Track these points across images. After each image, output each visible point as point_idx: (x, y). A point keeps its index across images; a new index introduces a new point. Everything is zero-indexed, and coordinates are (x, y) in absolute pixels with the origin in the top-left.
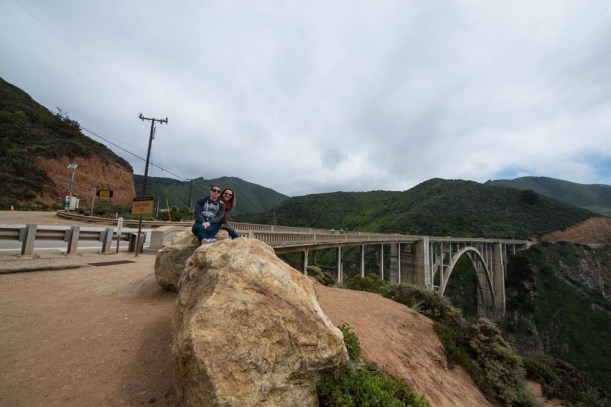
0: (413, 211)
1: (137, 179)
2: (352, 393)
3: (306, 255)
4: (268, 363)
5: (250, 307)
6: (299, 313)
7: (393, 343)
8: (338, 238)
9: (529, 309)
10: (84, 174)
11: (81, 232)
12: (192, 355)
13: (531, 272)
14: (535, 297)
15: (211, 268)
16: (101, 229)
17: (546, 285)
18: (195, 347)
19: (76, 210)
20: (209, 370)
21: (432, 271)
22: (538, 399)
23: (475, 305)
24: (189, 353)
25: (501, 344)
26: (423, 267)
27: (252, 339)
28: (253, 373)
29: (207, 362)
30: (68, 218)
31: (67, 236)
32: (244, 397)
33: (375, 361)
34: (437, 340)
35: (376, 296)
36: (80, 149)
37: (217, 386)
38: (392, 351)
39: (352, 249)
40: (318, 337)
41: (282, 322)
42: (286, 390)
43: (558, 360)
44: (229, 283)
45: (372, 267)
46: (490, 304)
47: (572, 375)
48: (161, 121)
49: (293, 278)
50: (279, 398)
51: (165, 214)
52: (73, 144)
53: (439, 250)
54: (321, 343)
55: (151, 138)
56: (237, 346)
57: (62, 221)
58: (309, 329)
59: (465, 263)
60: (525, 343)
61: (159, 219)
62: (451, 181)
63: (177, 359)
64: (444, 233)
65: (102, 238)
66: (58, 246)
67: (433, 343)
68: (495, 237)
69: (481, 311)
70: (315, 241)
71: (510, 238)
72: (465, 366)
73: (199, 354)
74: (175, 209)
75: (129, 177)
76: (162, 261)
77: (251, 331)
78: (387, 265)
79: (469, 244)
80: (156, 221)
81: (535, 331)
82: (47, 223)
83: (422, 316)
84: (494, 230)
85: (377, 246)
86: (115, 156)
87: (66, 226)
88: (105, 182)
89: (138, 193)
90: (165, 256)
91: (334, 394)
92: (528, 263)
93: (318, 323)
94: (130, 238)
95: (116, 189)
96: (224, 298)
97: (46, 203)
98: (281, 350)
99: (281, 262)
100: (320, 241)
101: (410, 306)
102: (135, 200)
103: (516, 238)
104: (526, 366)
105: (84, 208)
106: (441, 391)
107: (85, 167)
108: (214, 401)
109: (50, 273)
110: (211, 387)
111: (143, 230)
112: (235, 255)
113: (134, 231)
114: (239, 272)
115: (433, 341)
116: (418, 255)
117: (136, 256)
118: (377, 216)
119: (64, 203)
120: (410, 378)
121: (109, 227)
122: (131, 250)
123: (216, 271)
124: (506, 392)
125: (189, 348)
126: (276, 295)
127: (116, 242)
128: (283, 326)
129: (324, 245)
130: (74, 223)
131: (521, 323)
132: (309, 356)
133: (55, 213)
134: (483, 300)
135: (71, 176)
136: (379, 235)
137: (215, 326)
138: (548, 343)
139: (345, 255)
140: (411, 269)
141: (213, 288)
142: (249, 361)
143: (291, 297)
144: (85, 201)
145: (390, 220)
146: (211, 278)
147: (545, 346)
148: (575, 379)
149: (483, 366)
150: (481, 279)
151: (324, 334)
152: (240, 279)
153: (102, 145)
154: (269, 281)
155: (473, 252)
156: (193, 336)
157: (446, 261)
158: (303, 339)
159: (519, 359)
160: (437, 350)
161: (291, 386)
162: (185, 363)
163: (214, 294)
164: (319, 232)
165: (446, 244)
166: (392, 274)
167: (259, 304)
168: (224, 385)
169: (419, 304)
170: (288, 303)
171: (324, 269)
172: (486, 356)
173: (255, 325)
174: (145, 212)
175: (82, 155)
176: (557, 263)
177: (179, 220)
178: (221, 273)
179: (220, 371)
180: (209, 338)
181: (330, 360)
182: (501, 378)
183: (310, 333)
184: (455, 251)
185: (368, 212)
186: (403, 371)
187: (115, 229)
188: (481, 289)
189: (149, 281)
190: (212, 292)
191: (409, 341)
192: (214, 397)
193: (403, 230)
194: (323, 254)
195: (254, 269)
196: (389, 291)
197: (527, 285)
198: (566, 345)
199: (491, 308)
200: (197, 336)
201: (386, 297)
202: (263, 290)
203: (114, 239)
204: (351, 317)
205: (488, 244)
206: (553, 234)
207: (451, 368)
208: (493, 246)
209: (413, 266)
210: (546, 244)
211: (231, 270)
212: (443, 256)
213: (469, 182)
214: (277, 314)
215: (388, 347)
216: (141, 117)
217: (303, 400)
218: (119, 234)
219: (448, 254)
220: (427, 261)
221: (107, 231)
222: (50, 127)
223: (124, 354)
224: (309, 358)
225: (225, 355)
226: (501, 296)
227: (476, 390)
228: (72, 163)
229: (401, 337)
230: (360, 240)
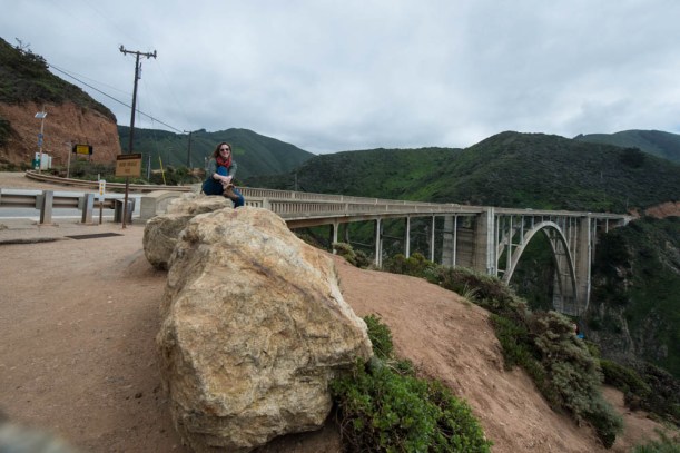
0: (476, 175)
1: (122, 131)
2: (372, 394)
3: (336, 229)
4: (267, 356)
5: (247, 290)
6: (309, 299)
7: (437, 337)
8: (378, 207)
9: (620, 301)
10: (55, 125)
11: (55, 198)
12: (175, 345)
13: (628, 256)
14: (629, 286)
15: (203, 243)
16: (79, 193)
17: (646, 272)
18: (179, 336)
19: (49, 170)
20: (195, 363)
21: (496, 252)
22: (617, 409)
23: (551, 294)
24: (172, 342)
25: (575, 343)
26: (485, 247)
27: (249, 328)
28: (250, 367)
29: (193, 353)
30: (40, 181)
31: (39, 202)
32: (237, 395)
33: (411, 357)
34: (493, 336)
35: (420, 280)
36: (49, 92)
37: (205, 380)
38: (434, 347)
39: (394, 223)
40: (331, 328)
41: (287, 309)
42: (289, 388)
43: (650, 364)
44: (222, 261)
45: (420, 245)
46: (569, 294)
47: (665, 384)
48: (149, 55)
49: (307, 257)
50: (281, 396)
51: (159, 175)
52: (40, 86)
53: (508, 225)
54: (334, 336)
55: (137, 78)
56: (230, 336)
57: (33, 183)
58: (319, 318)
59: (541, 242)
60: (611, 343)
61: (151, 182)
62: (530, 134)
63: (161, 349)
64: (516, 203)
65: (81, 205)
66: (29, 214)
67: (487, 339)
68: (583, 210)
69: (558, 302)
70: (346, 212)
71: (602, 211)
72: (526, 368)
73: (183, 344)
74: (171, 171)
75: (113, 130)
76: (151, 234)
77: (248, 319)
78: (439, 243)
79: (547, 218)
80: (147, 186)
81: (626, 329)
82: (15, 186)
83: (475, 307)
84: (582, 200)
85: (428, 219)
86: (93, 101)
87: (36, 190)
88: (81, 135)
89: (124, 149)
90: (155, 227)
91: (349, 394)
92: (623, 243)
93: (332, 312)
94: (115, 205)
95: (96, 143)
96: (214, 280)
97: (12, 161)
98: (285, 342)
99: (294, 237)
100: (353, 212)
101: (461, 294)
102: (119, 158)
103: (611, 212)
104: (605, 370)
105: (59, 168)
106: (493, 397)
107: (57, 115)
108: (202, 397)
109: (20, 247)
110: (198, 381)
111: (130, 196)
112: (232, 227)
113: (120, 197)
114: (234, 249)
115: (487, 336)
116: (479, 230)
117: (124, 227)
118: (430, 180)
119: (34, 161)
120: (454, 380)
121: (89, 192)
122: (118, 219)
123: (207, 247)
124: (575, 400)
125: (172, 336)
126: (280, 277)
127: (98, 210)
128: (288, 314)
129: (358, 216)
130: (47, 187)
131: (608, 318)
132: (319, 350)
133: (23, 174)
134: (560, 289)
135: (39, 128)
136: (429, 204)
137: (204, 312)
138: (641, 344)
139: (386, 229)
140: (470, 249)
141: (203, 267)
142: (245, 353)
143: (299, 279)
144: (60, 158)
145: (446, 186)
146: (202, 254)
147: (636, 346)
148: (668, 388)
149: (549, 368)
150: (561, 262)
151: (339, 325)
152: (236, 257)
153: (75, 87)
154: (273, 260)
155: (552, 229)
156: (177, 323)
157: (516, 239)
158: (311, 330)
159: (596, 361)
160: (491, 347)
161: (296, 384)
162: (169, 354)
163: (204, 274)
164: (353, 200)
165: (517, 218)
166: (445, 254)
167: (259, 288)
168: (214, 380)
169: (473, 291)
170: (295, 286)
171: (356, 247)
172: (553, 357)
173: (254, 311)
174: (131, 174)
175: (52, 100)
176: (662, 245)
177: (175, 184)
178: (212, 250)
179: (210, 364)
180: (196, 326)
181: (345, 355)
182: (570, 383)
183: (321, 323)
184: (528, 226)
185: (417, 175)
186: (447, 372)
187: (97, 194)
188: (559, 275)
189: (139, 257)
190: (201, 272)
191: (456, 335)
192: (202, 392)
193: (461, 198)
194: (358, 228)
195: (254, 245)
196: (437, 275)
197: (620, 271)
198: (665, 347)
199: (571, 299)
200: (182, 323)
201: (431, 282)
202: (264, 271)
203: (95, 206)
204: (385, 306)
205: (573, 218)
206: (661, 206)
207: (508, 369)
208: (579, 220)
209: (472, 245)
210: (650, 220)
211: (226, 246)
212: (512, 233)
213: (554, 137)
214: (280, 299)
215: (428, 342)
216: (122, 50)
217: (311, 400)
218: (101, 200)
219: (518, 231)
220: (490, 240)
221: (87, 196)
222: (9, 64)
223: (107, 342)
224: (319, 352)
225: (215, 346)
226: (585, 285)
227: (537, 396)
228: (40, 111)
229: (447, 331)
230: (405, 211)
